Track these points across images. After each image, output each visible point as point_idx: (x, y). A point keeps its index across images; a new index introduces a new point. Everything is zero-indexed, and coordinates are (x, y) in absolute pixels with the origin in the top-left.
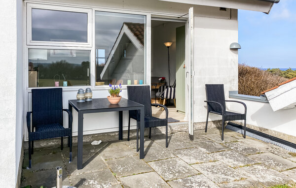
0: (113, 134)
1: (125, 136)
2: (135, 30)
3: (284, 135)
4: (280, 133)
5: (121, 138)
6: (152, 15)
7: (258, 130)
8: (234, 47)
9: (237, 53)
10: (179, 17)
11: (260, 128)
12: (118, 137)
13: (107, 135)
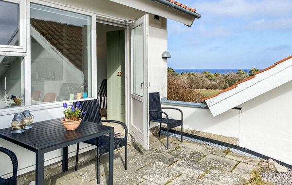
0: (55, 166)
1: (71, 165)
2: (41, 28)
3: (214, 135)
4: (210, 134)
5: (65, 169)
6: (97, 16)
7: (190, 133)
8: (166, 56)
9: (167, 62)
10: (122, 22)
11: (191, 131)
12: (61, 168)
13: (48, 169)
